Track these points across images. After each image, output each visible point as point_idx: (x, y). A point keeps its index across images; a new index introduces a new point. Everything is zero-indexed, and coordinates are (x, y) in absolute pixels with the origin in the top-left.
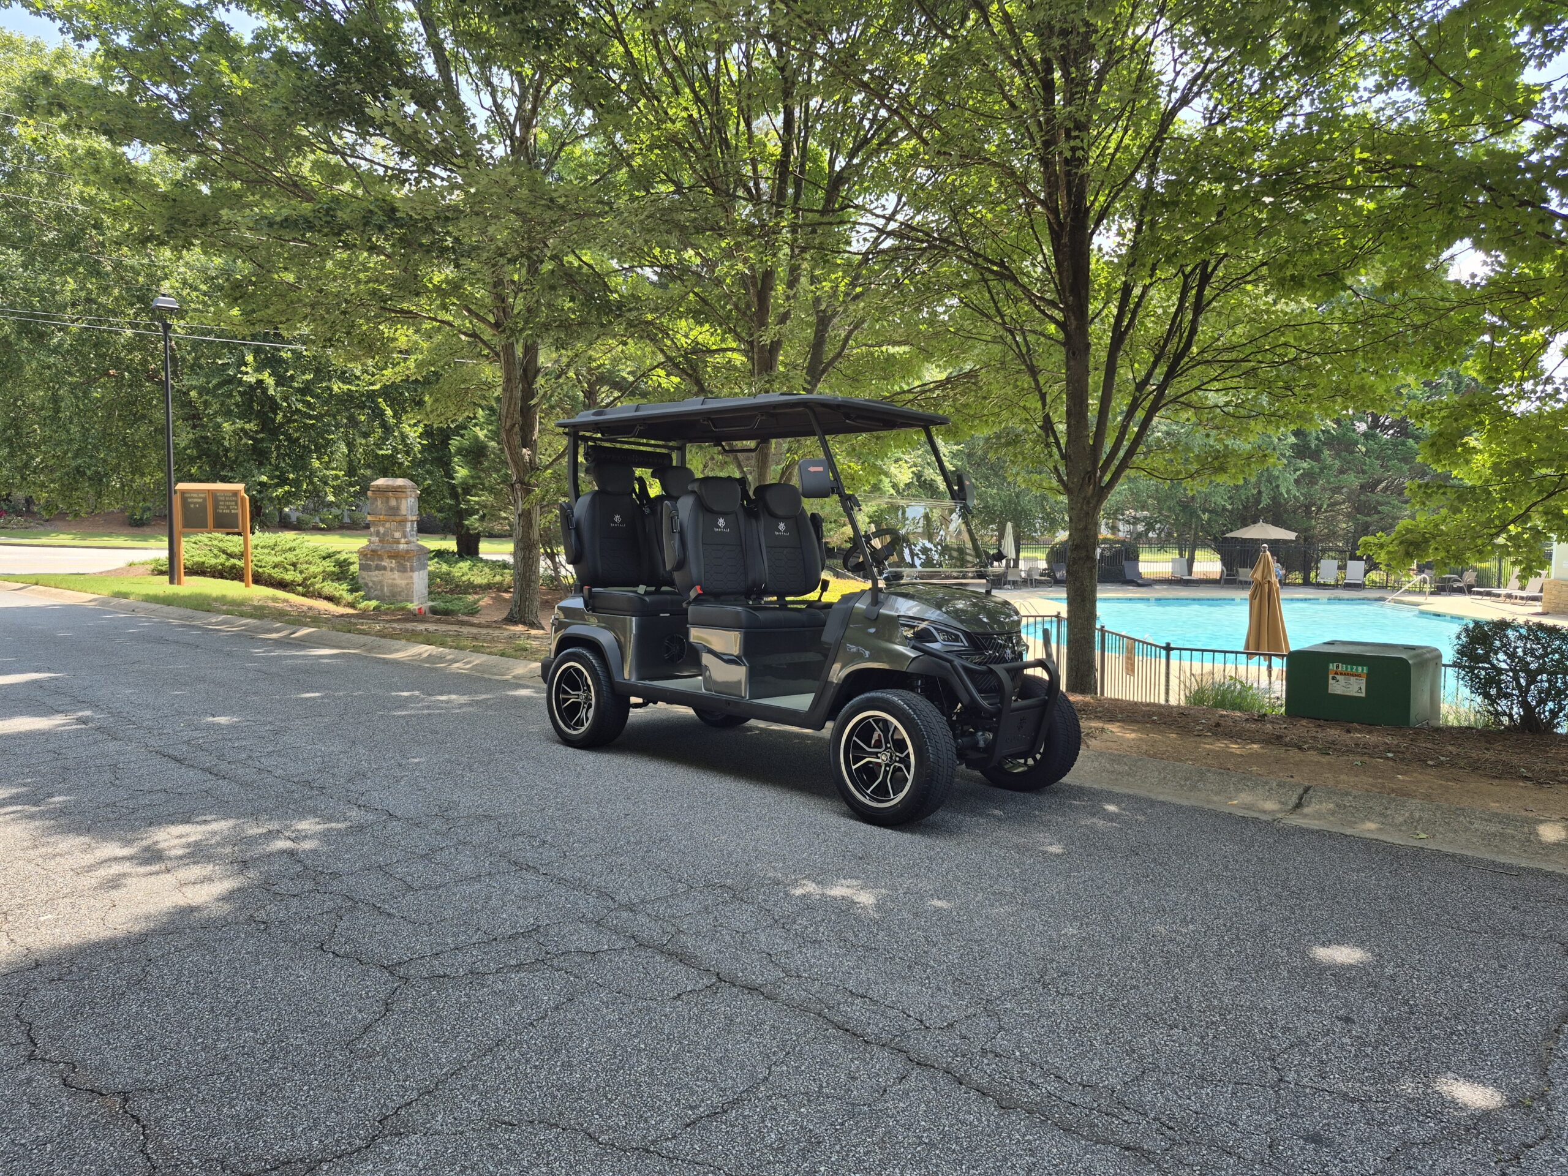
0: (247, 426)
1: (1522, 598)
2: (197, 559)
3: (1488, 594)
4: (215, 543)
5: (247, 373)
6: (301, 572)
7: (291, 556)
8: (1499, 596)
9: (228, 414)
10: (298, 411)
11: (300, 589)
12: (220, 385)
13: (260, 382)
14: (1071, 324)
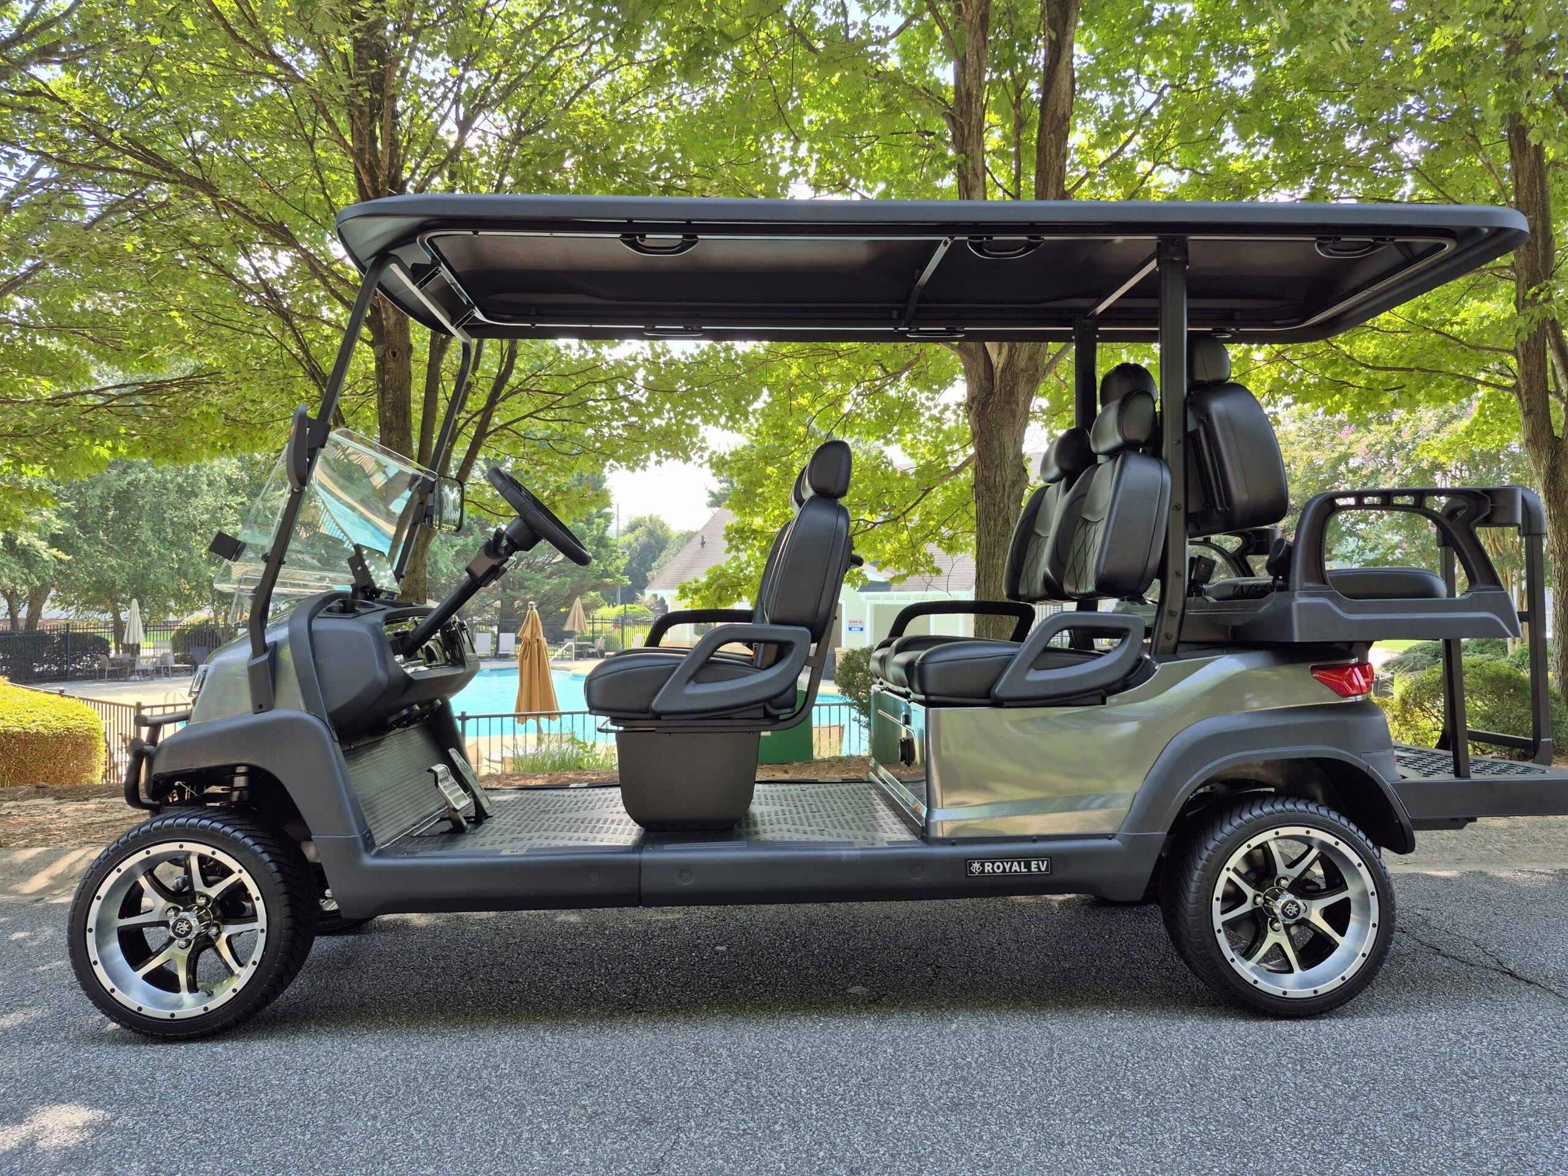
14: (388, 318)
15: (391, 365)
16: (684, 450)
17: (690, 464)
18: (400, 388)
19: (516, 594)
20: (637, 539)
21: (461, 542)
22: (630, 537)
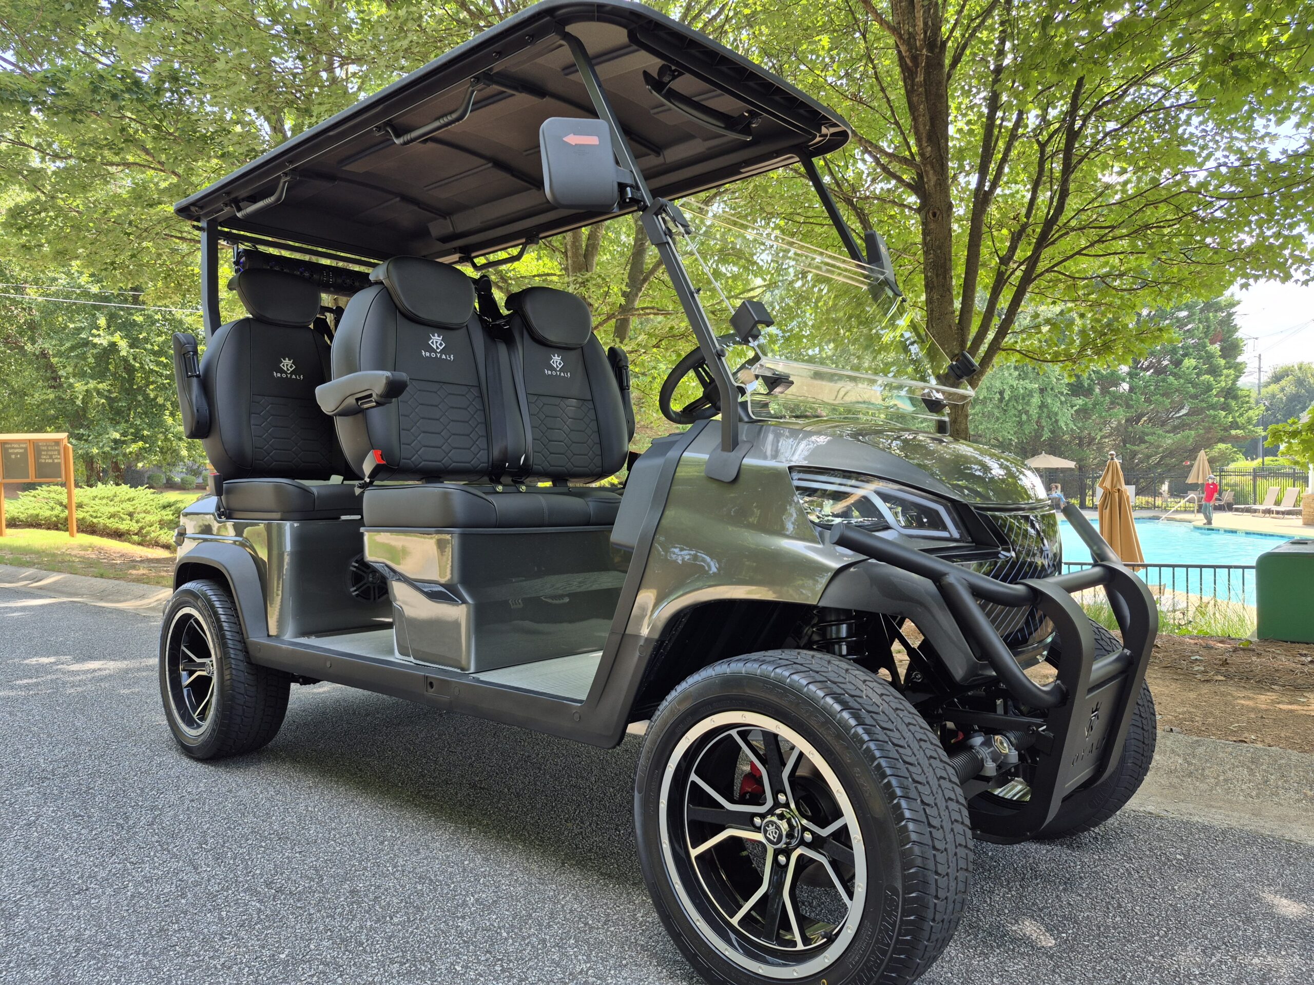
0: (100, 386)
1: (1278, 513)
2: (31, 512)
3: (1248, 510)
4: (53, 495)
5: (99, 335)
6: (137, 522)
7: (128, 507)
8: (1255, 511)
9: (81, 375)
10: (152, 371)
11: (136, 538)
12: (72, 348)
13: (113, 345)
14: (929, 180)
15: (932, 226)
16: (1282, 267)
17: (1290, 284)
18: (940, 248)
19: (1136, 448)
20: (1283, 390)
21: (1080, 402)
22: (1274, 388)
